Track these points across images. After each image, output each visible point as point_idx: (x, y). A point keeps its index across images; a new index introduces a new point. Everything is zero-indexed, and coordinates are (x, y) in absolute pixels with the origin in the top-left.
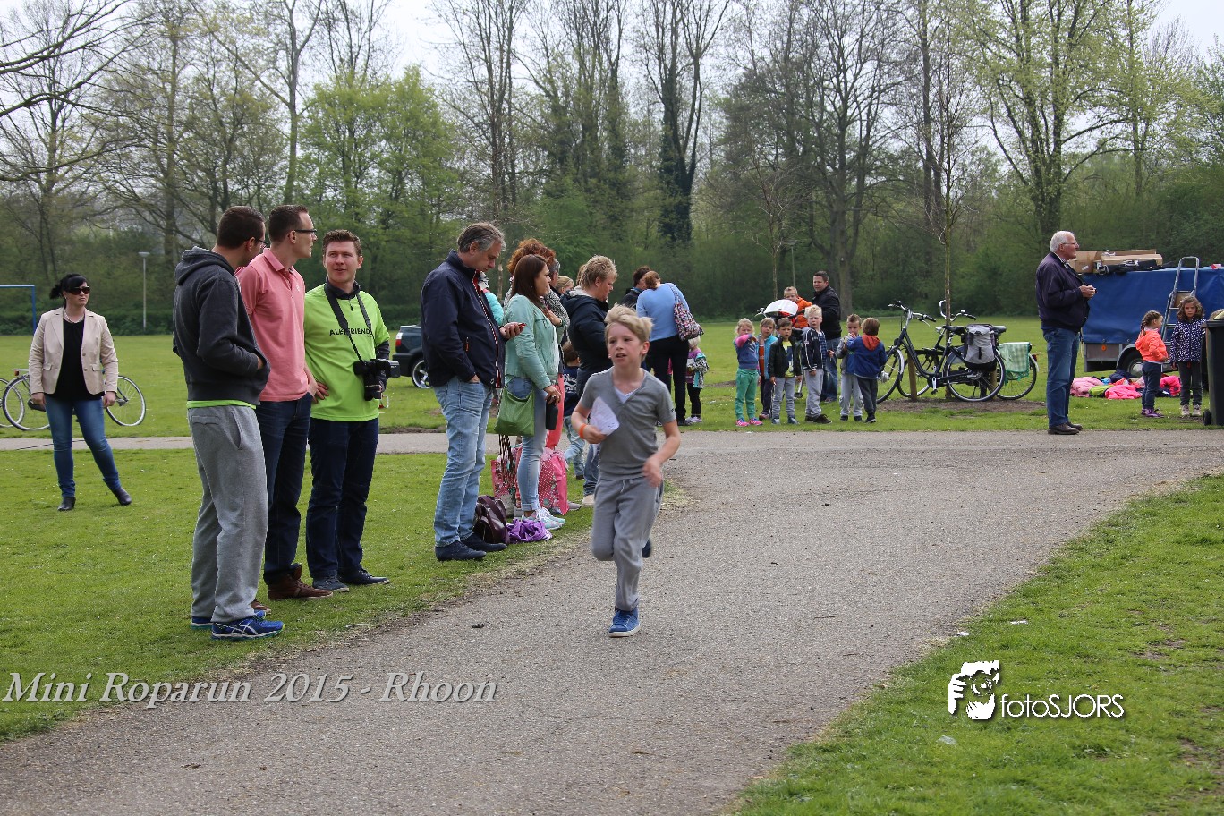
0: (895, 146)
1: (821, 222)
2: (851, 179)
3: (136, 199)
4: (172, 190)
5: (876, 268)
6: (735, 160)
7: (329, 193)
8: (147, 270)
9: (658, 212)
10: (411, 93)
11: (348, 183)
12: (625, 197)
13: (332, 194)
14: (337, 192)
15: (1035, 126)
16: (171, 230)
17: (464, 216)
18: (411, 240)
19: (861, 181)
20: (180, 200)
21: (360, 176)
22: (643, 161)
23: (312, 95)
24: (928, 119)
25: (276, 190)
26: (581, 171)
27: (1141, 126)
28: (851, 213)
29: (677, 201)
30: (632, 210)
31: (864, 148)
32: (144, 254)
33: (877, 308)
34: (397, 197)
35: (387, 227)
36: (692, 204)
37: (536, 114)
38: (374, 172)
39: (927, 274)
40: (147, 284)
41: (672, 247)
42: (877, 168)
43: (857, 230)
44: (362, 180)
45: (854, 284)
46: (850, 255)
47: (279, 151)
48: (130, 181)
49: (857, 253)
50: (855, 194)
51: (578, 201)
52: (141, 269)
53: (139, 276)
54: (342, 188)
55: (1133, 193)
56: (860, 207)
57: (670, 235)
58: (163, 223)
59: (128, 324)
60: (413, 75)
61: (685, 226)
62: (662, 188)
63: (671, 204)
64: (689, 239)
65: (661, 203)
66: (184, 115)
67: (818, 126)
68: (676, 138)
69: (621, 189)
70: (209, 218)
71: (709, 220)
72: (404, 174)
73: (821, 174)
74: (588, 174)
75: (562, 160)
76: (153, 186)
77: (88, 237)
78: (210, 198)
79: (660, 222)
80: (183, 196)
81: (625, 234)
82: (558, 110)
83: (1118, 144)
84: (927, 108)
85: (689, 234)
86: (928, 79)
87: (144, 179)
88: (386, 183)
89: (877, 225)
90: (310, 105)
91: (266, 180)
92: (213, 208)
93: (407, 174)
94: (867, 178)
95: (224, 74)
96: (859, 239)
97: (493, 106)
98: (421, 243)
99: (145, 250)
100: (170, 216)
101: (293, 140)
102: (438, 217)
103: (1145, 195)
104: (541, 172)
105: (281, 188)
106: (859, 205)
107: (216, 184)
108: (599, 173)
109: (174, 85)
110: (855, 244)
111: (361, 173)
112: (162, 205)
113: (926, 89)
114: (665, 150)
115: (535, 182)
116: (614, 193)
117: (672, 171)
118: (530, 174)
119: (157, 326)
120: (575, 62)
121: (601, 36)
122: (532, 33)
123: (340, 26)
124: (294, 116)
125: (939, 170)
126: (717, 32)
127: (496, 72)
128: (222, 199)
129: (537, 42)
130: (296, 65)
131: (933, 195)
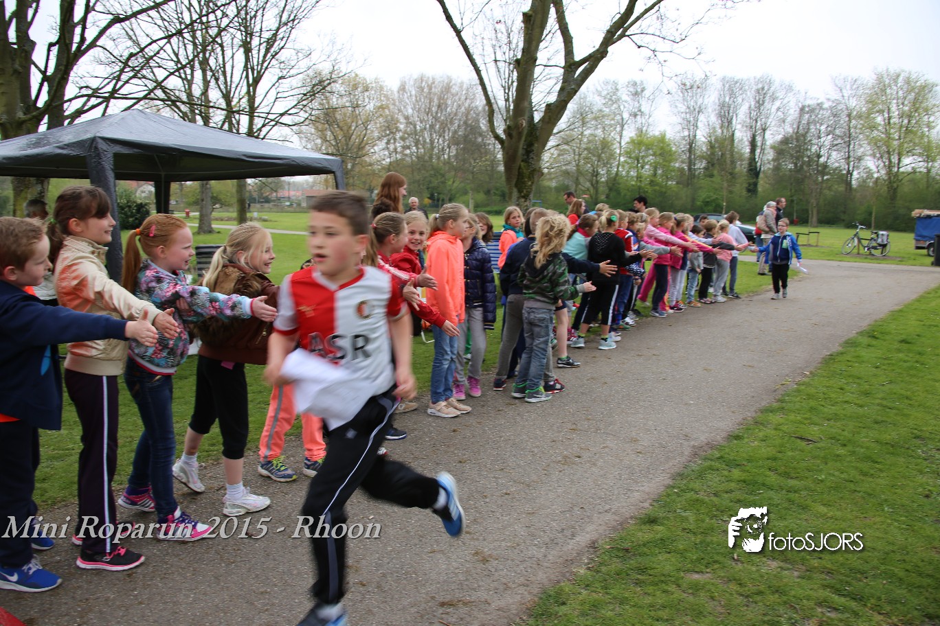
0: (837, 165)
1: (806, 191)
2: (819, 177)
3: (568, 173)
4: (579, 171)
5: (825, 208)
6: (777, 168)
7: (632, 173)
9: (746, 185)
10: (662, 139)
11: (638, 171)
12: (735, 178)
14: (634, 173)
18: (658, 190)
19: (823, 179)
20: (581, 174)
21: (642, 167)
22: (742, 167)
23: (627, 140)
24: (849, 157)
25: (613, 172)
27: (930, 164)
28: (819, 189)
29: (753, 181)
30: (736, 184)
31: (825, 166)
33: (825, 223)
34: (654, 176)
36: (759, 183)
37: (704, 149)
39: (844, 212)
41: (751, 197)
42: (829, 173)
43: (820, 194)
45: (817, 214)
46: (817, 204)
47: (615, 159)
50: (820, 182)
51: (717, 179)
54: (636, 172)
55: (925, 187)
56: (822, 187)
57: (750, 193)
60: (663, 135)
61: (756, 190)
62: (748, 176)
63: (751, 182)
65: (747, 181)
67: (809, 157)
68: (755, 159)
69: (734, 176)
71: (765, 188)
72: (657, 167)
73: (808, 174)
74: (722, 170)
75: (713, 165)
79: (746, 188)
80: (583, 173)
81: (733, 192)
82: (711, 146)
83: (921, 170)
84: (849, 152)
85: (757, 193)
86: (849, 141)
88: (651, 171)
89: (828, 194)
90: (628, 143)
91: (610, 168)
92: (592, 177)
95: (599, 132)
96: (820, 198)
97: (689, 145)
98: (662, 191)
100: (577, 179)
101: (620, 155)
102: (666, 183)
103: (930, 189)
105: (615, 171)
107: (594, 169)
108: (726, 170)
109: (582, 136)
112: (575, 175)
113: (849, 146)
114: (750, 163)
115: (701, 172)
116: (731, 177)
117: (752, 171)
120: (720, 131)
121: (730, 122)
122: (705, 120)
123: (638, 117)
124: (621, 147)
125: (851, 175)
126: (772, 122)
127: (691, 133)
128: (596, 174)
129: (706, 124)
130: (622, 130)
131: (849, 184)
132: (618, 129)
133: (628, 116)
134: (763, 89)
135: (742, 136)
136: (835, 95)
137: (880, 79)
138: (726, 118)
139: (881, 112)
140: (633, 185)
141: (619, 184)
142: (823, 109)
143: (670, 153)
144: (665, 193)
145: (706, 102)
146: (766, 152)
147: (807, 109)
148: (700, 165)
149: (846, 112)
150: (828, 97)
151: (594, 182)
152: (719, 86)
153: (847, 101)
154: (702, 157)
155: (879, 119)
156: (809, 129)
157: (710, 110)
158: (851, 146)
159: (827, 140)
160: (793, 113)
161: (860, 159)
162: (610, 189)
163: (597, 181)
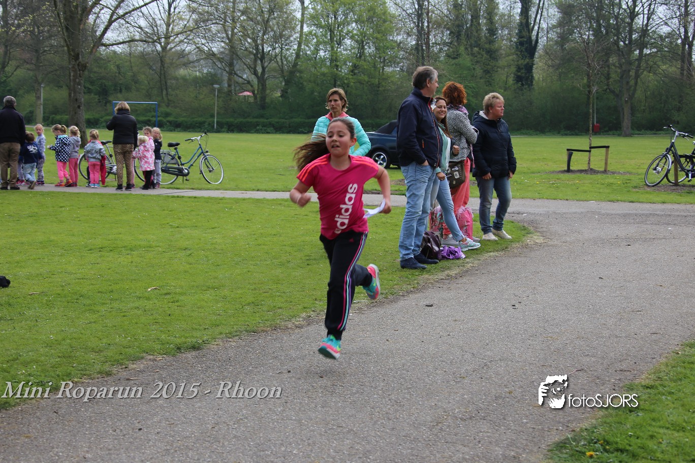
1: (614, 76)
2: (635, 50)
3: (214, 54)
4: (233, 50)
5: (647, 105)
6: (565, 39)
7: (322, 53)
8: (217, 95)
9: (513, 69)
11: (332, 48)
12: (495, 59)
13: (323, 54)
14: (327, 53)
16: (232, 73)
17: (398, 69)
18: (367, 83)
20: (237, 55)
21: (340, 44)
24: (686, 13)
25: (291, 51)
26: (469, 43)
28: (634, 71)
29: (526, 62)
30: (498, 67)
31: (645, 31)
32: (216, 86)
33: (646, 129)
34: (360, 57)
35: (355, 74)
36: (535, 64)
38: (348, 42)
39: (679, 108)
40: (218, 104)
41: (522, 90)
42: (652, 44)
43: (637, 81)
44: (340, 47)
45: (633, 114)
46: (631, 97)
47: (294, 28)
48: (210, 44)
49: (636, 96)
50: (636, 60)
51: (466, 60)
52: (215, 95)
53: (213, 99)
54: (329, 51)
56: (640, 67)
57: (520, 83)
58: (227, 69)
59: (206, 126)
61: (530, 77)
62: (517, 54)
63: (522, 64)
64: (532, 85)
65: (516, 63)
66: (241, 6)
67: (616, 17)
69: (492, 54)
70: (252, 66)
71: (544, 74)
72: (365, 43)
73: (616, 47)
74: (473, 45)
75: (458, 36)
76: (223, 47)
77: (185, 76)
78: (254, 55)
79: (515, 74)
80: (239, 54)
81: (493, 81)
82: (457, 6)
84: (686, 7)
85: (532, 82)
87: (218, 43)
88: (354, 48)
89: (650, 79)
91: (286, 45)
92: (255, 61)
93: (367, 43)
94: (645, 50)
96: (637, 88)
97: (418, 3)
98: (373, 84)
99: (217, 84)
100: (231, 65)
101: (302, 22)
102: (383, 69)
104: (445, 44)
105: (294, 50)
106: (639, 66)
107: (258, 46)
108: (480, 44)
110: (635, 90)
111: (340, 42)
112: (227, 58)
114: (520, 31)
115: (441, 49)
116: (488, 57)
117: (524, 44)
118: (439, 44)
119: (222, 128)
124: (304, 8)
128: (261, 56)
140: (324, 74)
141: (301, 72)
143: (387, 17)
144: (379, 86)
146: (547, 12)
148: (439, 37)
151: (259, 70)
162: (288, 82)
163: (264, 69)
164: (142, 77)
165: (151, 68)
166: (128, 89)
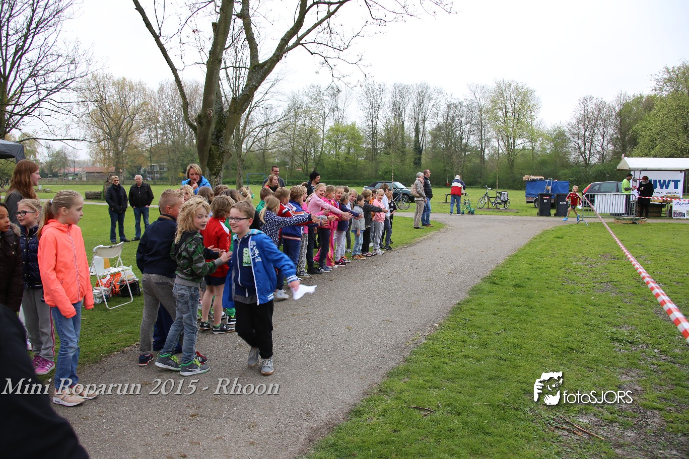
0: (474, 145)
2: (463, 153)
3: (286, 153)
4: (294, 151)
6: (434, 147)
7: (332, 152)
8: (288, 170)
9: (413, 159)
10: (353, 128)
11: (336, 150)
12: (405, 155)
14: (334, 152)
15: (508, 142)
17: (364, 159)
18: (351, 165)
19: (465, 154)
21: (340, 149)
22: (410, 147)
23: (329, 129)
25: (318, 151)
26: (394, 148)
27: (534, 144)
28: (462, 161)
29: (418, 157)
30: (406, 158)
31: (466, 145)
34: (348, 154)
35: (346, 161)
36: (422, 158)
37: (383, 134)
39: (481, 177)
41: (416, 168)
42: (469, 150)
43: (464, 166)
46: (462, 172)
47: (319, 142)
50: (463, 156)
51: (393, 155)
52: (286, 170)
53: (285, 172)
55: (531, 160)
56: (465, 160)
57: (416, 165)
58: (291, 159)
60: (354, 125)
61: (420, 163)
62: (414, 153)
65: (414, 157)
66: (297, 133)
67: (455, 139)
68: (418, 141)
69: (404, 153)
71: (426, 162)
73: (455, 151)
74: (396, 149)
75: (389, 145)
79: (413, 162)
80: (296, 153)
81: (404, 164)
82: (388, 132)
83: (529, 148)
84: (481, 137)
85: (421, 165)
86: (482, 129)
88: (346, 150)
91: (316, 149)
92: (304, 155)
93: (351, 148)
94: (467, 153)
95: (308, 123)
97: (372, 132)
98: (354, 165)
99: (287, 165)
100: (293, 157)
101: (323, 139)
102: (357, 159)
103: (535, 161)
104: (383, 148)
105: (320, 151)
107: (305, 149)
108: (399, 149)
109: (295, 125)
111: (340, 147)
112: (291, 154)
113: (481, 132)
114: (415, 144)
115: (382, 150)
116: (402, 154)
117: (417, 149)
120: (394, 121)
121: (400, 115)
122: (383, 114)
123: (336, 112)
124: (324, 133)
125: (484, 152)
126: (429, 115)
127: (374, 123)
128: (305, 153)
129: (384, 116)
130: (325, 120)
131: (482, 157)
132: (321, 121)
133: (328, 111)
134: (422, 92)
135: (409, 125)
136: (470, 97)
137: (499, 86)
138: (397, 111)
139: (501, 108)
140: (333, 161)
141: (323, 160)
142: (463, 106)
143: (359, 137)
144: (356, 166)
145: (383, 101)
146: (426, 136)
147: (452, 106)
148: (381, 145)
149: (478, 109)
150: (466, 98)
151: (305, 159)
152: (392, 89)
153: (479, 101)
154: (381, 140)
155: (500, 113)
156: (454, 120)
157: (386, 107)
158: (483, 132)
159: (467, 128)
160: (443, 109)
161: (489, 140)
162: (317, 164)
163: (307, 159)
164: (254, 163)
165: (259, 159)
166: (249, 168)
